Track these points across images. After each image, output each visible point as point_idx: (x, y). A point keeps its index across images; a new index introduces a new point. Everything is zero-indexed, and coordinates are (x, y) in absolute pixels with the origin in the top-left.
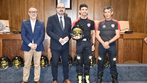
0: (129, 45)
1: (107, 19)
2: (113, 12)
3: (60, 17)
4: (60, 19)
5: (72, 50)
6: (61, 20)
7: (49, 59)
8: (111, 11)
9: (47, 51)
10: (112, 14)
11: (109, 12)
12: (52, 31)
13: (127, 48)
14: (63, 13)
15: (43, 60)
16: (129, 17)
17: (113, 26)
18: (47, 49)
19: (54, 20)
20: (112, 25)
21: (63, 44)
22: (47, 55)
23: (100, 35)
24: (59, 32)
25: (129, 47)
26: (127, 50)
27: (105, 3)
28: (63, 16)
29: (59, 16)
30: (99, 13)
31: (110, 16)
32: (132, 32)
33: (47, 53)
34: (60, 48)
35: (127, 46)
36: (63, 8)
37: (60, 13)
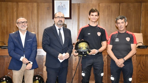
0: (144, 62)
1: (121, 31)
3: (59, 29)
4: (58, 31)
5: (74, 68)
6: (60, 32)
7: (45, 80)
8: (125, 21)
9: (42, 71)
10: (126, 25)
11: (122, 23)
12: (49, 45)
13: (141, 66)
16: (142, 28)
17: (128, 39)
18: (43, 68)
19: (51, 32)
20: (126, 38)
22: (42, 75)
23: (112, 50)
24: (58, 47)
25: (144, 66)
26: (141, 69)
27: (112, 11)
28: (62, 28)
30: (106, 23)
31: (124, 27)
32: (147, 46)
33: (43, 73)
35: (142, 63)
36: (62, 17)
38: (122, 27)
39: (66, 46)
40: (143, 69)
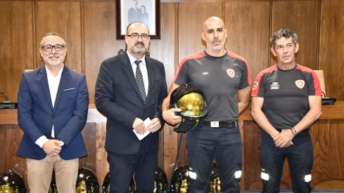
0: (327, 136)
2: (298, 46)
3: (135, 62)
4: (134, 67)
5: (166, 152)
6: (138, 68)
7: (101, 180)
8: (293, 42)
9: (94, 158)
11: (289, 45)
12: (112, 100)
13: (321, 147)
14: (143, 50)
15: (83, 182)
16: (322, 58)
17: (300, 84)
18: (95, 152)
19: (117, 69)
20: (296, 82)
21: (141, 137)
22: (94, 168)
23: (263, 109)
24: (133, 104)
25: (326, 144)
26: (322, 153)
27: (253, 20)
28: (143, 60)
29: (132, 59)
30: (239, 47)
32: (335, 100)
33: (95, 162)
34: (135, 149)
35: (322, 139)
37: (136, 49)
38: (288, 55)
39: (153, 102)
40: (325, 153)
